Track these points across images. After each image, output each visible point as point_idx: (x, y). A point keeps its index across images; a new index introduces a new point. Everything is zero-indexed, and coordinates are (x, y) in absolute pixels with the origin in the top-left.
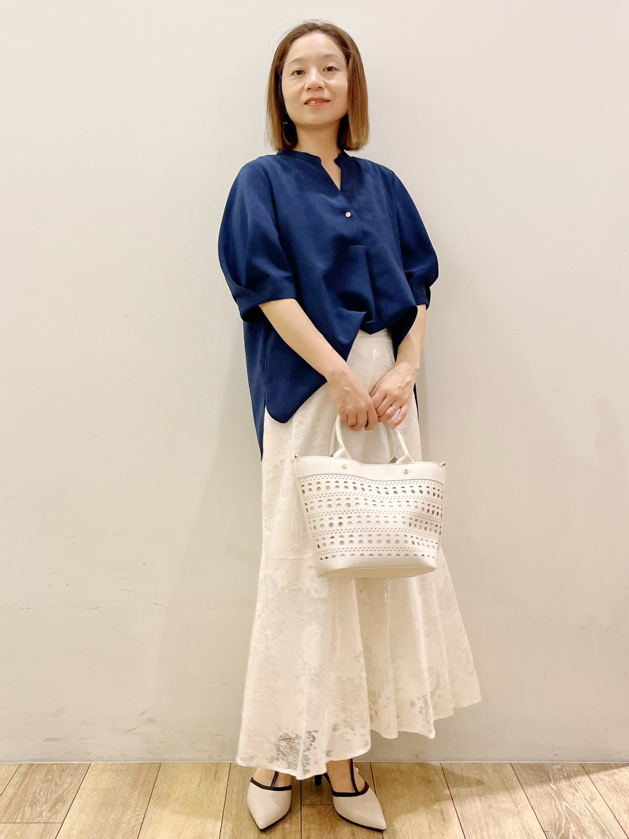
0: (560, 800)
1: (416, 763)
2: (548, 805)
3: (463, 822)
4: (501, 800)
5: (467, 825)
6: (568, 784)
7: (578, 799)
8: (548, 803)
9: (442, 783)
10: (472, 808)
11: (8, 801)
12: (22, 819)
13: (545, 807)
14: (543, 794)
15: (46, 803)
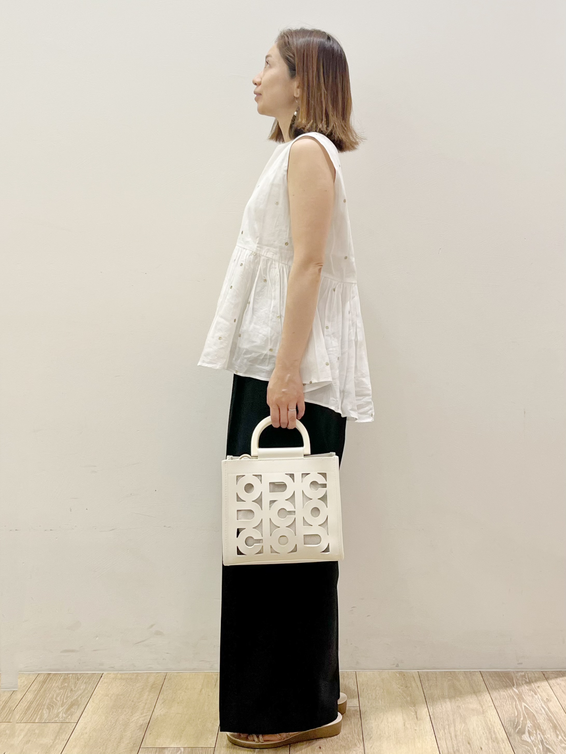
0: (520, 701)
1: (395, 672)
2: (510, 705)
3: (434, 720)
4: (469, 701)
5: (437, 722)
6: (529, 687)
7: (536, 700)
8: (509, 704)
9: (418, 688)
10: (442, 709)
11: (28, 705)
12: (40, 720)
13: (507, 707)
14: (506, 696)
15: (62, 706)
